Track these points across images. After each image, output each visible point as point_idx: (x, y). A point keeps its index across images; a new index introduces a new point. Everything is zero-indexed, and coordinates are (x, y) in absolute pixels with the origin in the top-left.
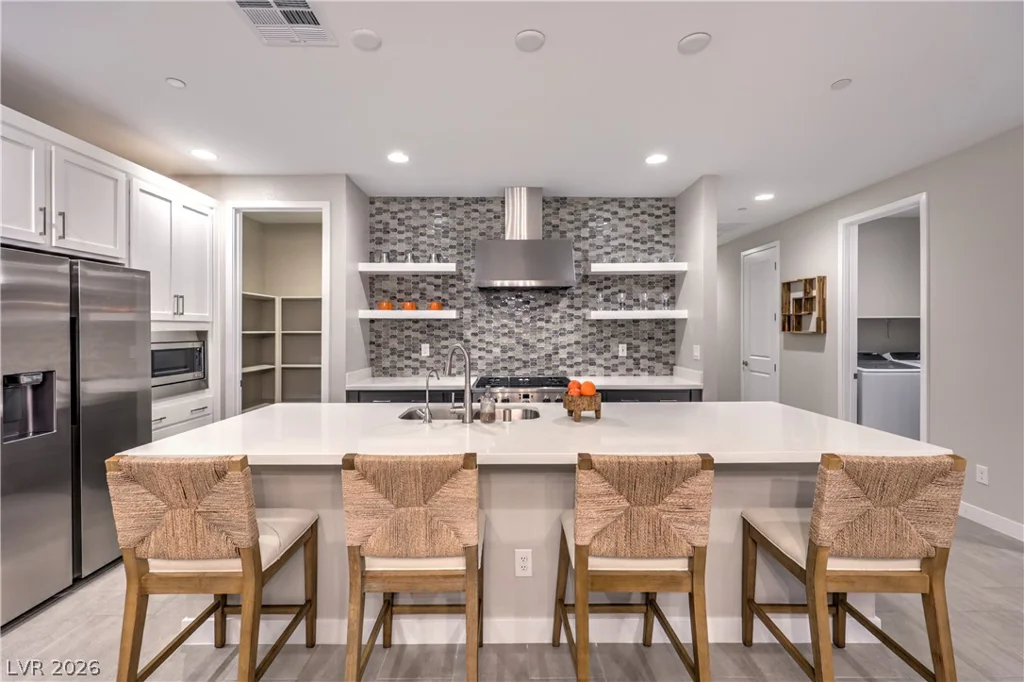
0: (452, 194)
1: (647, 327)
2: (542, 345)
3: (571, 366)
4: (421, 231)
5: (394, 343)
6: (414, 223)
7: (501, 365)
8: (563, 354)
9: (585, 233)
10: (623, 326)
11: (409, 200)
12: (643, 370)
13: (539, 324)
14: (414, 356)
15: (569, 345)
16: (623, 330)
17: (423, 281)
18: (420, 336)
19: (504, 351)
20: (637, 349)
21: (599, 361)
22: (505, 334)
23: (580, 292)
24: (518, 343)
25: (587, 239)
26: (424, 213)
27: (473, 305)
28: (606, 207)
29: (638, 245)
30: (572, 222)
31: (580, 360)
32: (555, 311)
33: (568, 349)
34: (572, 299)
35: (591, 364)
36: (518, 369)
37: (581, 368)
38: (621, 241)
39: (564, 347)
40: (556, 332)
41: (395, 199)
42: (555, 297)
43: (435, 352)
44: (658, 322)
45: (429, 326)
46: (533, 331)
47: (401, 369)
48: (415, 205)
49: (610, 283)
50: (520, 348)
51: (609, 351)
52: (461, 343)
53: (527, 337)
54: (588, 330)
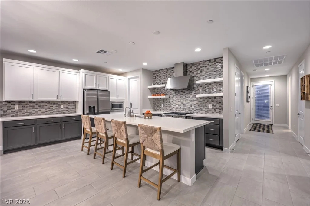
0: (167, 67)
1: (219, 99)
2: (188, 104)
3: (196, 110)
4: (162, 77)
5: (157, 103)
6: (160, 75)
7: (178, 109)
8: (193, 107)
9: (199, 72)
10: (211, 99)
11: (159, 70)
13: (188, 98)
14: (160, 106)
15: (195, 104)
16: (211, 100)
17: (162, 89)
18: (162, 102)
19: (179, 106)
20: (215, 106)
21: (204, 109)
22: (179, 101)
23: (197, 89)
24: (182, 104)
26: (162, 73)
27: (172, 94)
28: (205, 63)
29: (215, 73)
31: (198, 109)
32: (191, 95)
33: (195, 106)
34: (196, 91)
35: (201, 110)
36: (182, 110)
37: (198, 111)
39: (193, 105)
40: (191, 101)
41: (157, 71)
42: (191, 91)
43: (164, 106)
45: (163, 99)
46: (186, 100)
47: (158, 109)
48: (160, 71)
49: (207, 86)
50: (182, 105)
51: (206, 106)
52: (169, 104)
53: (184, 102)
54: (200, 100)
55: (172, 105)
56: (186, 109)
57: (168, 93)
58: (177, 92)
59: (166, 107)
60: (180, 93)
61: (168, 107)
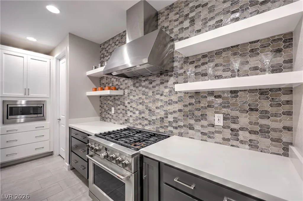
1: (248, 98)
2: (158, 111)
5: (105, 107)
7: (139, 122)
8: (170, 118)
9: (186, 24)
10: (219, 97)
12: (242, 142)
13: (158, 96)
15: (175, 112)
16: (219, 101)
18: (113, 104)
19: (140, 113)
20: (235, 120)
21: (197, 127)
22: (140, 103)
23: (182, 71)
24: (147, 109)
25: (188, 28)
27: (128, 87)
30: (177, 20)
31: (182, 124)
32: (166, 87)
34: (177, 77)
35: (190, 129)
36: (146, 125)
37: (182, 130)
38: (217, 19)
39: (171, 113)
42: (166, 77)
43: (116, 112)
44: (263, 92)
45: (114, 99)
46: (154, 101)
47: (107, 118)
48: (111, 42)
49: (207, 59)
50: (147, 112)
51: (206, 119)
52: (124, 108)
53: (150, 105)
54: (188, 101)
55: (129, 110)
56: (154, 122)
57: (121, 85)
58: (137, 82)
59: (119, 114)
60: (143, 84)
61: (121, 115)
